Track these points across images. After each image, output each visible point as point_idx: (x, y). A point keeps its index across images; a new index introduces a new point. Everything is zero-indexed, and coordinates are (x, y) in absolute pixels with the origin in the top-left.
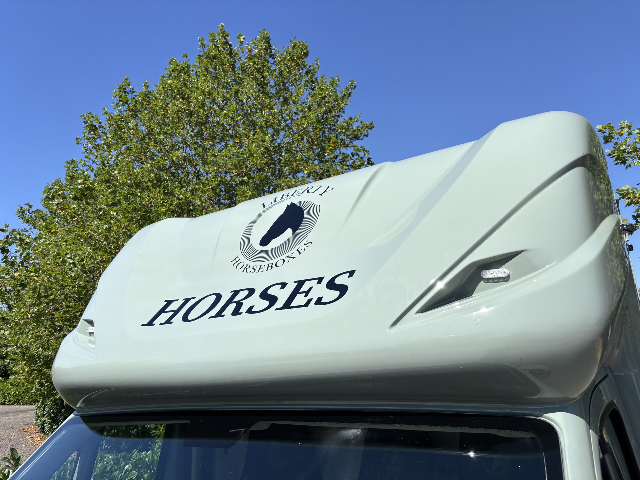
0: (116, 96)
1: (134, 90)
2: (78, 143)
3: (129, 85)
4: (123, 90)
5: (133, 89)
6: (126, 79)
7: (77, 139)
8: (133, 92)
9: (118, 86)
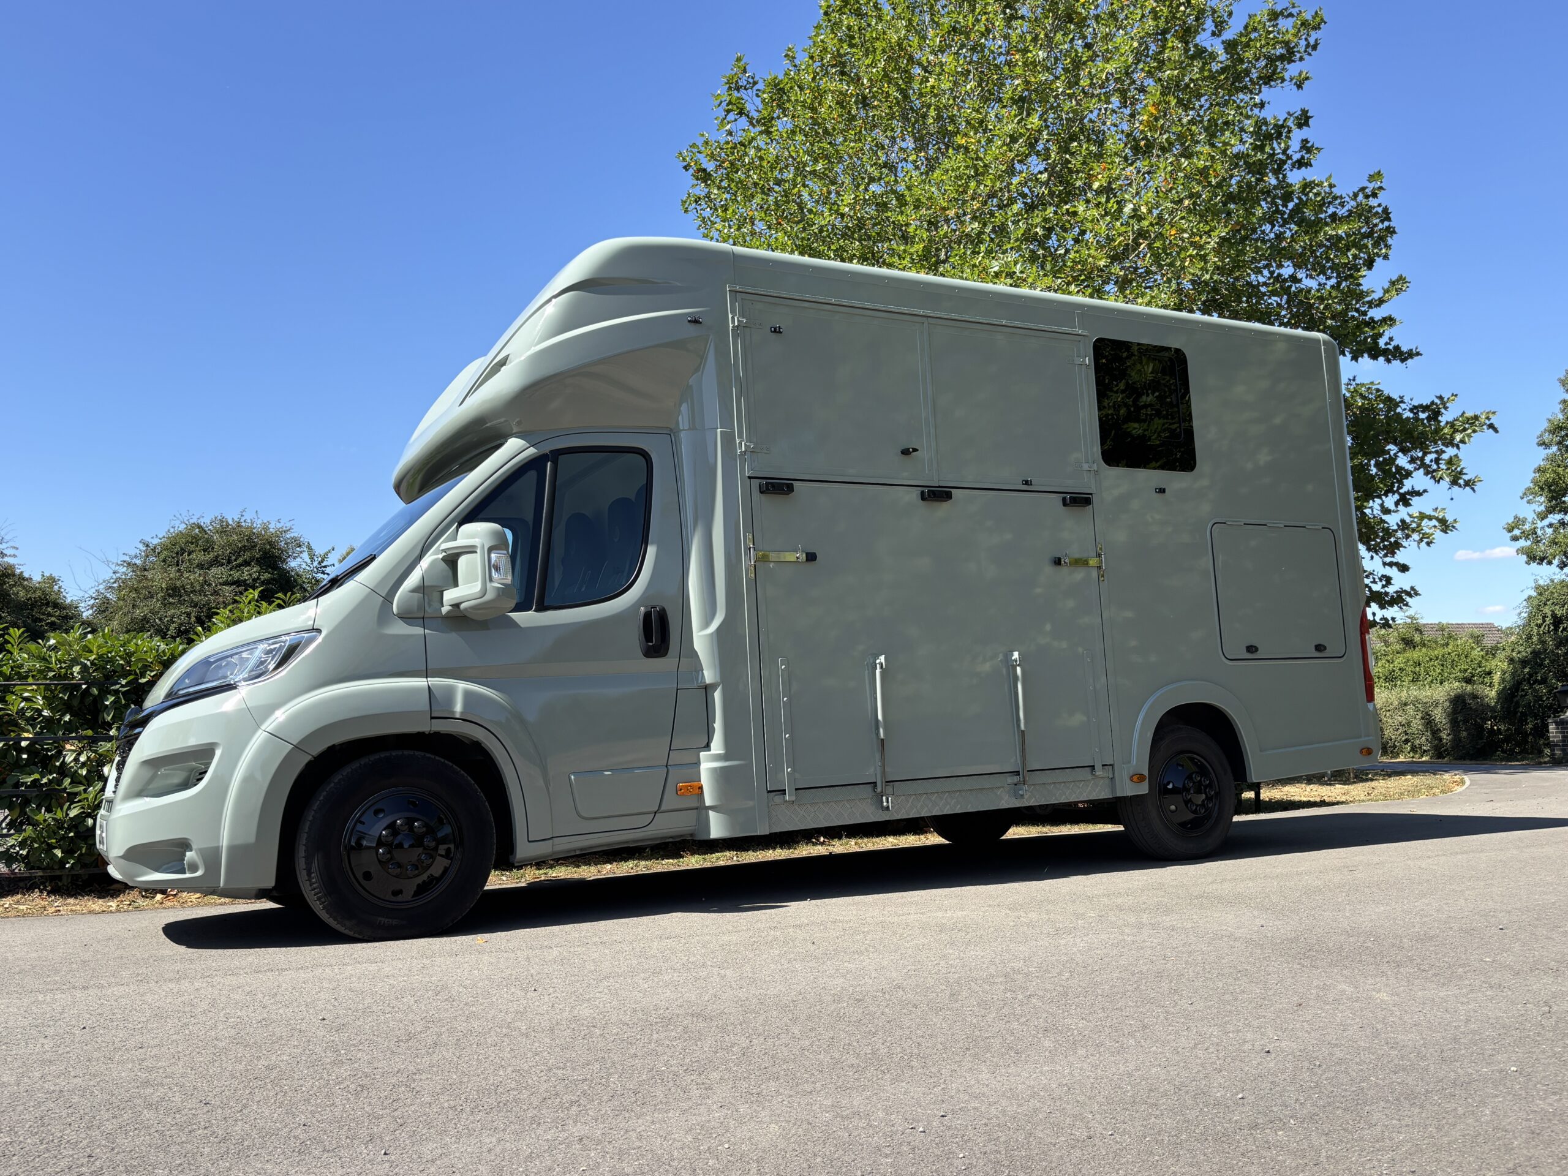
0: (719, 105)
1: (756, 79)
2: (686, 211)
3: (745, 71)
4: (734, 86)
5: (753, 78)
6: (739, 59)
7: (684, 202)
8: (755, 83)
9: (725, 80)
